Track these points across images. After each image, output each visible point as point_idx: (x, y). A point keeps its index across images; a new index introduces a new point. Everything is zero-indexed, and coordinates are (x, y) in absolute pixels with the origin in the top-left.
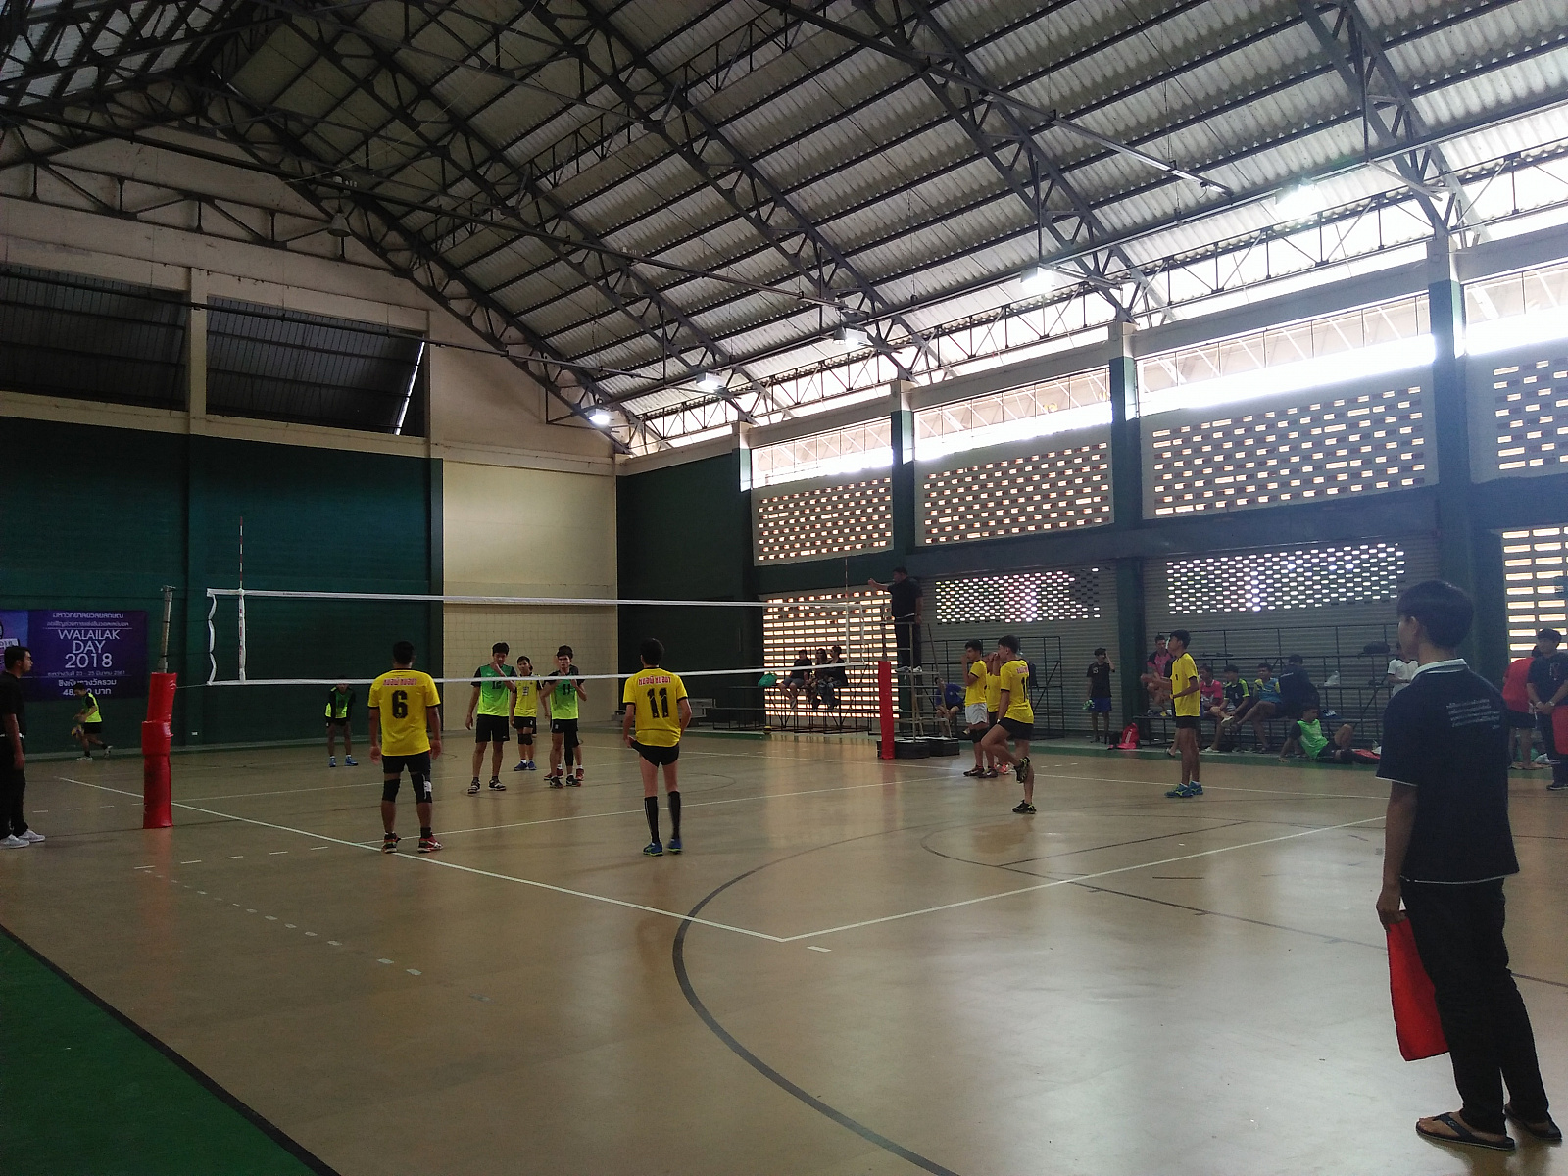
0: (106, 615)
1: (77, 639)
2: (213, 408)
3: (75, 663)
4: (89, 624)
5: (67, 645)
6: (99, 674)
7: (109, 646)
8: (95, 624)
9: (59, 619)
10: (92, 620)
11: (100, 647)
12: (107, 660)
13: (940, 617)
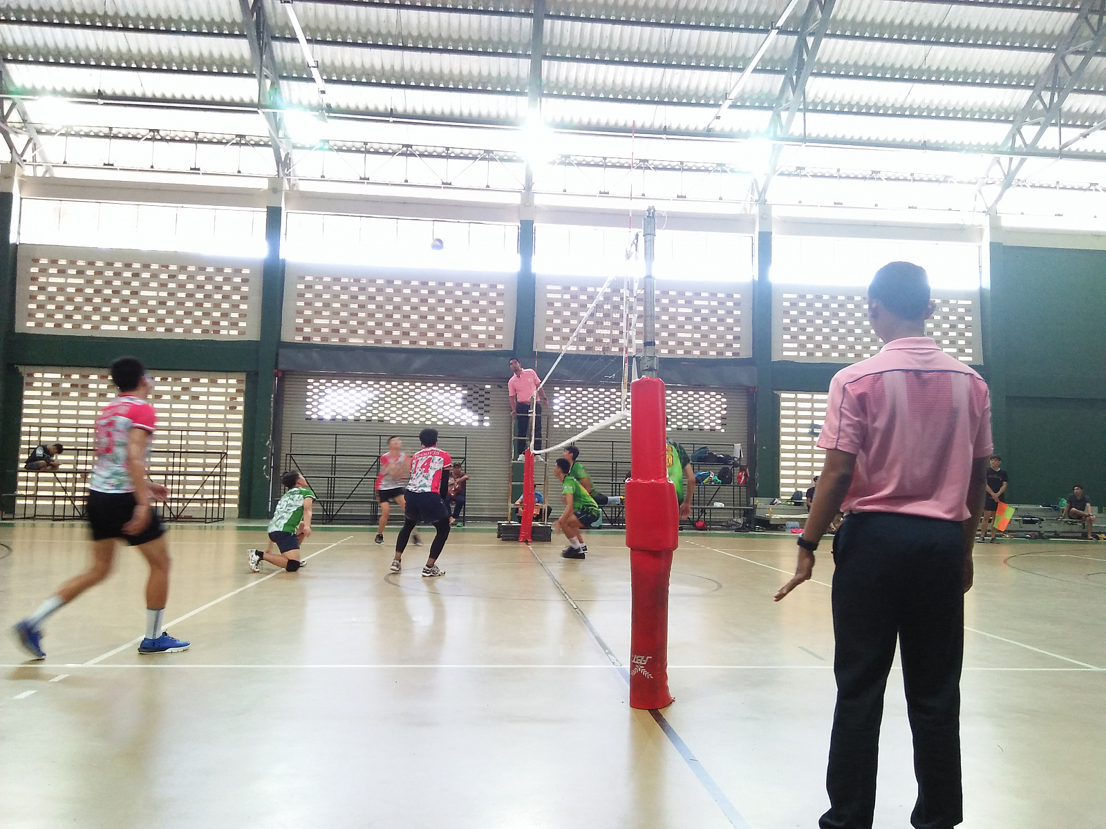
13: (308, 413)
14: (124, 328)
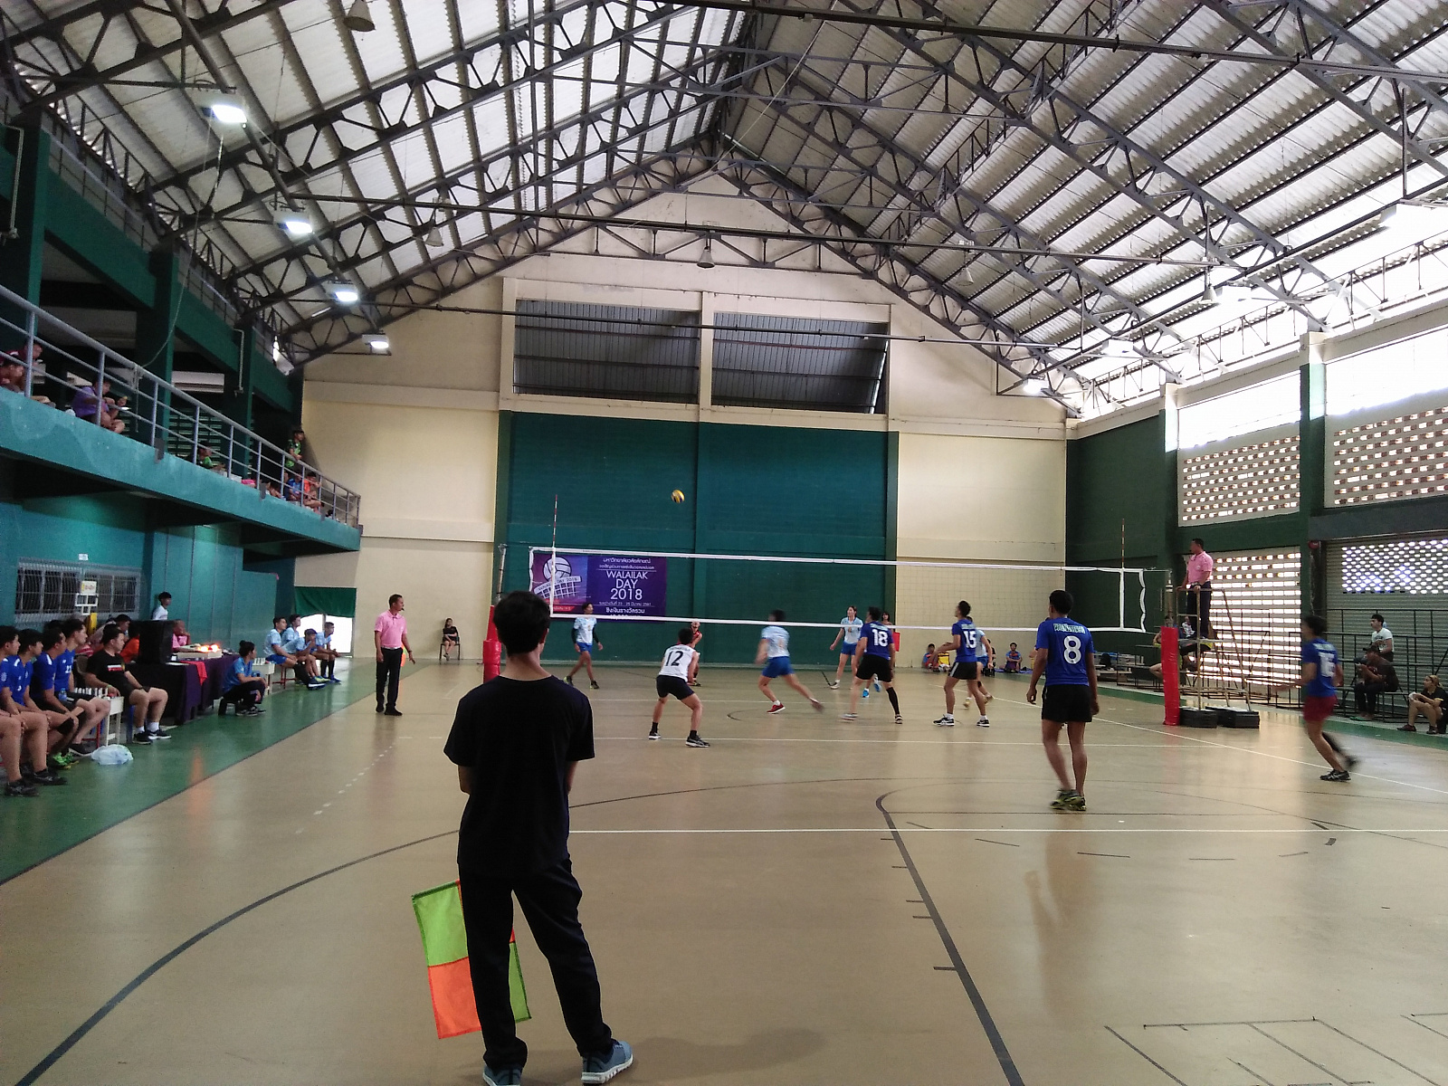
0: (638, 561)
1: (619, 578)
2: (718, 399)
3: (617, 596)
4: (627, 567)
5: (612, 582)
6: (633, 604)
7: (641, 583)
8: (631, 567)
9: (607, 563)
10: (629, 564)
11: (634, 584)
12: (639, 593)
13: (1345, 586)
14: (1231, 512)
